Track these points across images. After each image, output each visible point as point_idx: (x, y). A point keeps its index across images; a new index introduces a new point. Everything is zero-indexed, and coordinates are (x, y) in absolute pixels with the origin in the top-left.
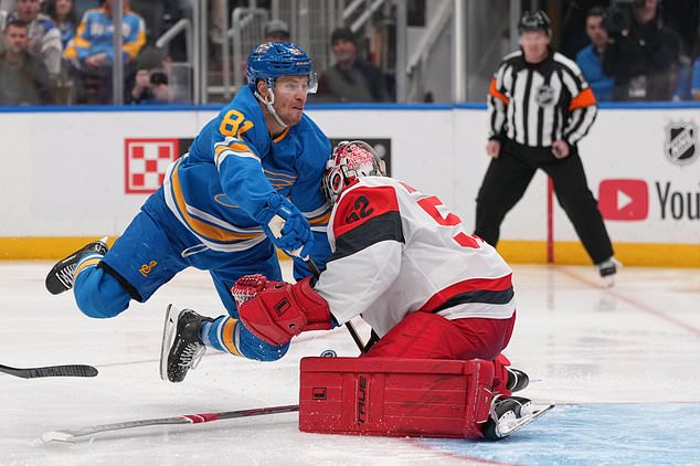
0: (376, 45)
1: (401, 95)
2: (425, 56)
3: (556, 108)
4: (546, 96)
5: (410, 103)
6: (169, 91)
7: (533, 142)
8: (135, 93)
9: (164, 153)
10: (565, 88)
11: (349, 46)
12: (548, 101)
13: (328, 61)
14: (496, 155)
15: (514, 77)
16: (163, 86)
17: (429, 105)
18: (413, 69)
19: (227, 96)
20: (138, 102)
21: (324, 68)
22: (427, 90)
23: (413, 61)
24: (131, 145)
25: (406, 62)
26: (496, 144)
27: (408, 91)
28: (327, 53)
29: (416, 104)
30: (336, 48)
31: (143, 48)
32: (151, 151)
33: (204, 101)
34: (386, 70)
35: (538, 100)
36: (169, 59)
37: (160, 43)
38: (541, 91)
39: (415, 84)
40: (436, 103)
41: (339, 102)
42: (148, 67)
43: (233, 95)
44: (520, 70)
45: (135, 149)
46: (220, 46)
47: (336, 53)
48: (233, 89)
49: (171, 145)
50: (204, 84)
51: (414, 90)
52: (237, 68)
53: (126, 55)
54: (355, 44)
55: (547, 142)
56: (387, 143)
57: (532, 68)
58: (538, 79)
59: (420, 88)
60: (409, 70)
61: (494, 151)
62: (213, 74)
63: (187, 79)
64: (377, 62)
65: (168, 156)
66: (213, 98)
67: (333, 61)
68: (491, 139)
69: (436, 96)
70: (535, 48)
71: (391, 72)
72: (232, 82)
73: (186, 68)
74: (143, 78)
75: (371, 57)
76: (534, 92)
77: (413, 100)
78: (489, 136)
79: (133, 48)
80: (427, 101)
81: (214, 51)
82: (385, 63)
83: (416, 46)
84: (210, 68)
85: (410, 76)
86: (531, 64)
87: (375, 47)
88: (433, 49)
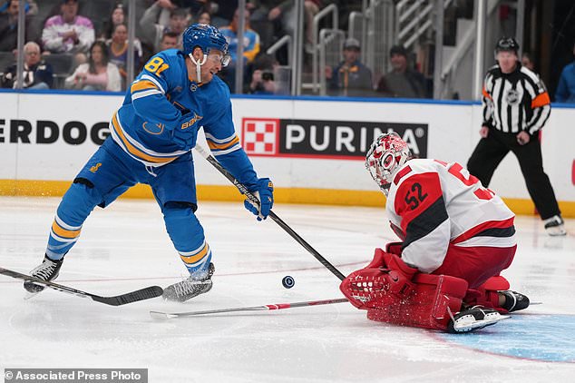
0: (421, 58)
1: (436, 94)
2: (455, 66)
3: (520, 106)
4: (513, 97)
5: (442, 100)
6: (274, 85)
7: (506, 129)
8: (253, 86)
9: (269, 129)
10: (526, 92)
11: (401, 58)
12: (514, 101)
13: (386, 68)
14: (485, 136)
15: (494, 82)
16: (271, 82)
17: (456, 101)
18: (446, 76)
19: (315, 91)
20: (252, 92)
21: (383, 73)
22: (455, 90)
23: (446, 70)
24: (247, 122)
25: (441, 71)
26: (486, 129)
27: (442, 91)
28: (386, 62)
29: (447, 100)
30: (393, 59)
31: (258, 55)
32: (260, 127)
33: (299, 93)
34: (426, 76)
35: (507, 100)
36: (278, 63)
37: (270, 51)
38: (510, 94)
39: (447, 85)
40: (461, 101)
41: (393, 97)
42: (261, 67)
43: (319, 90)
44: (497, 78)
45: (249, 125)
46: (311, 55)
47: (393, 63)
48: (318, 86)
49: (274, 123)
50: (299, 82)
51: (446, 91)
52: (322, 70)
53: (245, 59)
54: (406, 57)
55: (515, 129)
56: (425, 127)
57: (505, 77)
58: (508, 85)
59: (451, 89)
60: (443, 76)
61: (484, 132)
62: (306, 75)
63: (287, 78)
64: (421, 70)
65: (272, 131)
66: (305, 91)
67: (390, 69)
68: (484, 125)
69: (461, 95)
70: (506, 63)
71: (430, 77)
72: (319, 82)
73: (287, 70)
74: (258, 75)
75: (416, 67)
76: (505, 94)
77: (445, 98)
78: (481, 123)
79: (250, 55)
80: (455, 98)
81: (307, 59)
82: (426, 71)
83: (448, 60)
84: (303, 71)
85: (444, 81)
86: (505, 74)
87: (420, 59)
88: (460, 62)
